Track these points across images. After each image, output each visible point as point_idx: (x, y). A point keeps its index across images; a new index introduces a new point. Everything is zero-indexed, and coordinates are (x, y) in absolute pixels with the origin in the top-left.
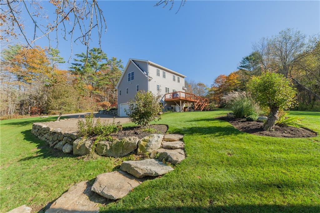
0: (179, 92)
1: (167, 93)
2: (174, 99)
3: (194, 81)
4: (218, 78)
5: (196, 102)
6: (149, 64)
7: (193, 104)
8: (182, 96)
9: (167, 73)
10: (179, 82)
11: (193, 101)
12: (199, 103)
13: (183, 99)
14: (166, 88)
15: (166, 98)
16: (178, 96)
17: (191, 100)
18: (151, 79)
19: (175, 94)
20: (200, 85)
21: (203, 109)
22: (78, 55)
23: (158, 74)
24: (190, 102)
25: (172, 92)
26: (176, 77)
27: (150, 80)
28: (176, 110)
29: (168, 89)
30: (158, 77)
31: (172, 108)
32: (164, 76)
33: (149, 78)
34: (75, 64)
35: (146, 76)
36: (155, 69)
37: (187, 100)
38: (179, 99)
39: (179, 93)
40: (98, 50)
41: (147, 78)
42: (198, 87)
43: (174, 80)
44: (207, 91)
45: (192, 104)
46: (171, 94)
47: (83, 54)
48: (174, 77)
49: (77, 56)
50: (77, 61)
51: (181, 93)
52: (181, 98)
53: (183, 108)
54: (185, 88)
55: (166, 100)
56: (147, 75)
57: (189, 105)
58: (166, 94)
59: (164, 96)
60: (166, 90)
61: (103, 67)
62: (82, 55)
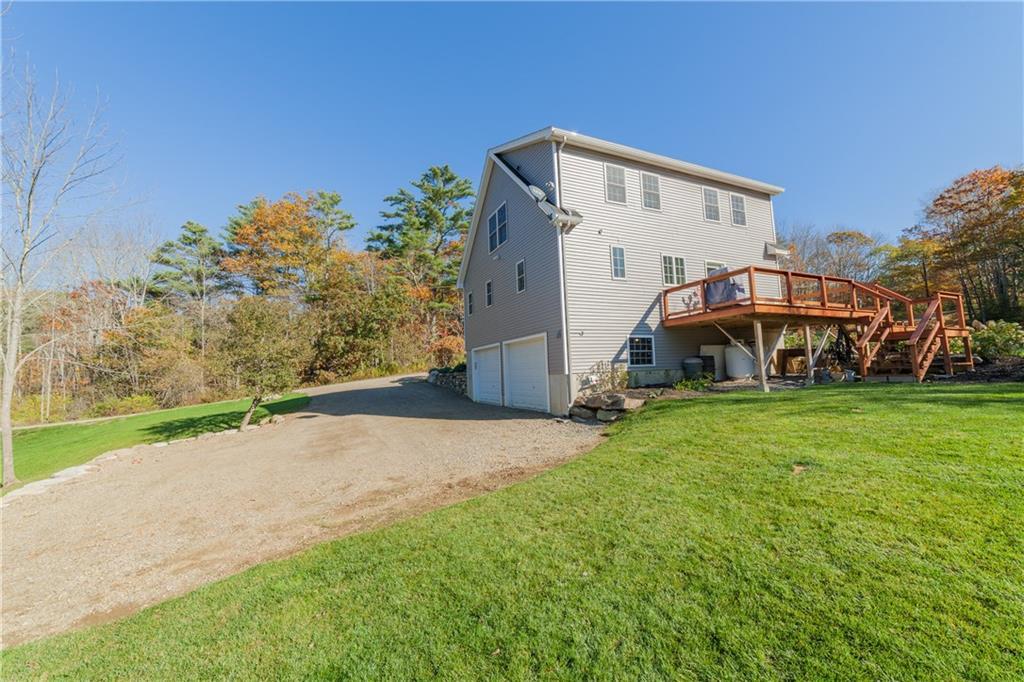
0: (746, 270)
1: (675, 285)
2: (714, 316)
3: (809, 228)
4: (959, 188)
5: (865, 321)
6: (558, 143)
7: (842, 333)
8: (768, 292)
9: (666, 186)
10: (743, 223)
11: (841, 319)
12: (890, 325)
13: (773, 310)
14: (667, 260)
15: (670, 311)
16: (739, 296)
17: (829, 314)
18: (574, 219)
19: (717, 283)
20: (839, 238)
21: (927, 364)
22: (391, 199)
23: (617, 193)
24: (819, 323)
25: (703, 276)
26: (724, 199)
27: (567, 228)
28: (730, 374)
29: (680, 261)
30: (616, 208)
31: (708, 364)
32: (652, 201)
33: (562, 217)
34: (386, 228)
35: (544, 207)
36: (598, 167)
37: (803, 312)
38: (748, 311)
39: (742, 280)
40: (443, 174)
41: (550, 217)
42: (833, 248)
43: (712, 213)
44: (879, 261)
45: (831, 333)
46: (698, 289)
47: (402, 193)
48: (710, 199)
49: (389, 203)
50: (388, 216)
51: (756, 276)
52: (759, 309)
53: (774, 354)
54: (778, 251)
55: (668, 324)
56: (550, 200)
57: (817, 342)
58: (667, 292)
59: (658, 299)
60: (668, 270)
61: (460, 222)
62: (402, 197)
